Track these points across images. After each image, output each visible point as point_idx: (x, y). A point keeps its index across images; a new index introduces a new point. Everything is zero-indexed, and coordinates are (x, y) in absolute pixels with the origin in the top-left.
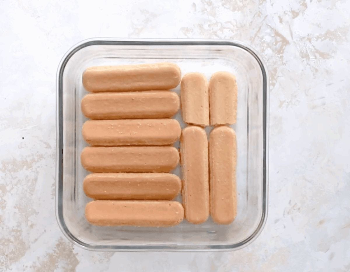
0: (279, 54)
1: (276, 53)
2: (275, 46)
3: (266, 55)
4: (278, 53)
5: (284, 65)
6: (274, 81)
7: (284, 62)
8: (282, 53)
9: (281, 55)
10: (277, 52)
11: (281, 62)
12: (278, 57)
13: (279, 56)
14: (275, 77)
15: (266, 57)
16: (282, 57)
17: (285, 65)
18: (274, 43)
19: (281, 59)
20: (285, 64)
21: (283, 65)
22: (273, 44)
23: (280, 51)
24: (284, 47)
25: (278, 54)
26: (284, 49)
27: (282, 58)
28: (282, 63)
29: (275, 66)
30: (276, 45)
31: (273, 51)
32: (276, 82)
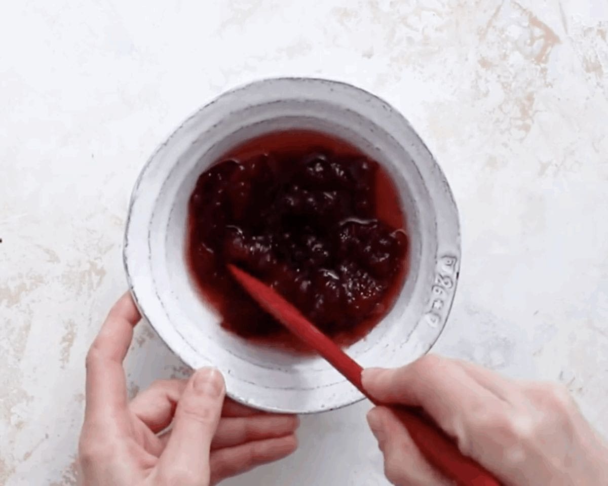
0: (538, 64)
1: (533, 62)
2: (530, 48)
3: (512, 66)
4: (535, 62)
5: (550, 87)
6: (528, 122)
7: (549, 80)
8: (545, 62)
9: (543, 65)
10: (533, 59)
11: (543, 81)
12: (536, 70)
13: (538, 67)
14: (531, 113)
15: (511, 70)
16: (544, 70)
17: (552, 87)
18: (529, 41)
19: (542, 75)
20: (551, 85)
21: (547, 86)
22: (525, 43)
23: (540, 58)
24: (549, 49)
25: (536, 64)
26: (548, 54)
27: (544, 73)
28: (545, 82)
29: (530, 89)
30: (531, 44)
31: (527, 57)
32: (533, 122)
